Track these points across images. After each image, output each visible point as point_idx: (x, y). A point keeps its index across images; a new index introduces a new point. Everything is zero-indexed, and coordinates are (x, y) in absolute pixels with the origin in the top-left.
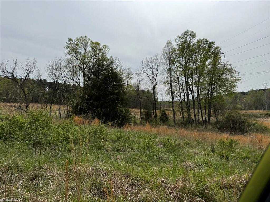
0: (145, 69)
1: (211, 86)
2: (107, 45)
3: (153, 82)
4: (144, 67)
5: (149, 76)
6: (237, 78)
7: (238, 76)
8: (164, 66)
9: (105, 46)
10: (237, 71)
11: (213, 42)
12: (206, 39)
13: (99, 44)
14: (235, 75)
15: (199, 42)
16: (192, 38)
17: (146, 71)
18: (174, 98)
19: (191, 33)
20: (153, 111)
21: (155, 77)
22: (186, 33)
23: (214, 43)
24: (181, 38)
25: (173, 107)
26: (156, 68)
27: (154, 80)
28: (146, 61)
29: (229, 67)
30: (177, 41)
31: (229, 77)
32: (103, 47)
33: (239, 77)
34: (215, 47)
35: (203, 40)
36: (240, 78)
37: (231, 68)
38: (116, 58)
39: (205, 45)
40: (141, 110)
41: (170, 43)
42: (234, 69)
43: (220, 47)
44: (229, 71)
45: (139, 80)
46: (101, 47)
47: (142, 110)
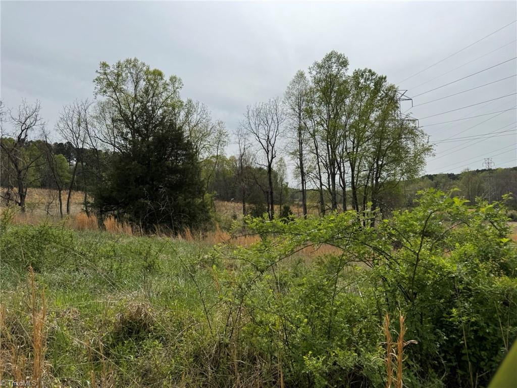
0: (253, 127)
1: (378, 160)
2: (178, 77)
3: (268, 151)
4: (250, 121)
5: (261, 140)
6: (426, 146)
7: (428, 142)
8: (289, 122)
9: (175, 78)
10: (425, 132)
11: (384, 76)
12: (370, 71)
13: (160, 74)
14: (422, 141)
15: (358, 75)
16: (340, 68)
17: (254, 130)
18: (306, 183)
19: (339, 57)
20: (267, 207)
21: (272, 142)
22: (329, 58)
23: (385, 78)
24: (320, 67)
25: (304, 199)
26: (273, 123)
27: (270, 148)
28: (255, 110)
29: (412, 125)
30: (314, 73)
31: (410, 145)
32: (171, 80)
33: (430, 144)
34: (387, 86)
35: (365, 72)
36: (431, 146)
37: (415, 127)
38: (198, 103)
39: (368, 82)
40: (244, 206)
41: (301, 75)
42: (420, 129)
43: (396, 87)
44: (412, 132)
45: (243, 146)
46: (167, 79)
47: (247, 205)
